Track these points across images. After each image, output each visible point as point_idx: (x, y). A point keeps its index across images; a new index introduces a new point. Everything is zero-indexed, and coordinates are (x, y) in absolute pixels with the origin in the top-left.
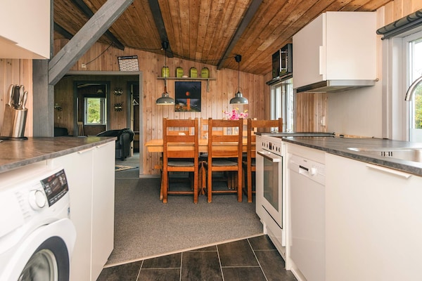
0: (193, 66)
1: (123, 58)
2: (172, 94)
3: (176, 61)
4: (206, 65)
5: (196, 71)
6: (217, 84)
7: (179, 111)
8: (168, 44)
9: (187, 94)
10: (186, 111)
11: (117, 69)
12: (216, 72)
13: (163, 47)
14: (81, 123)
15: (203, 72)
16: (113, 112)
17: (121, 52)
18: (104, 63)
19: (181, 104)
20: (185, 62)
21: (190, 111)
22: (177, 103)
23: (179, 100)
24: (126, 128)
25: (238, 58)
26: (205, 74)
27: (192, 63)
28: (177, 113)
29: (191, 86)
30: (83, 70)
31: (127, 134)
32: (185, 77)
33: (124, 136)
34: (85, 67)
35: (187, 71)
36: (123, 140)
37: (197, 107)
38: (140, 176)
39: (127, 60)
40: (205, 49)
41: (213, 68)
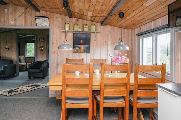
0: (85, 23)
1: (39, 17)
2: (71, 42)
3: (74, 20)
4: (94, 23)
5: (87, 27)
6: (100, 35)
7: (76, 53)
8: (67, 3)
9: (81, 41)
10: (81, 53)
11: (35, 24)
12: (100, 27)
13: (64, 6)
14: (24, 56)
15: (92, 27)
16: (39, 51)
17: (37, 14)
18: (26, 21)
19: (77, 48)
20: (80, 20)
21: (83, 53)
22: (74, 47)
23: (75, 45)
24: (46, 60)
25: (121, 15)
26: (93, 29)
27: (85, 22)
28: (75, 54)
29: (84, 36)
30: (12, 25)
31: (46, 64)
32: (80, 30)
33: (44, 65)
34: (13, 23)
35: (81, 26)
36: (43, 67)
37: (88, 51)
38: (50, 96)
39: (41, 19)
40: (96, 8)
41: (98, 25)
